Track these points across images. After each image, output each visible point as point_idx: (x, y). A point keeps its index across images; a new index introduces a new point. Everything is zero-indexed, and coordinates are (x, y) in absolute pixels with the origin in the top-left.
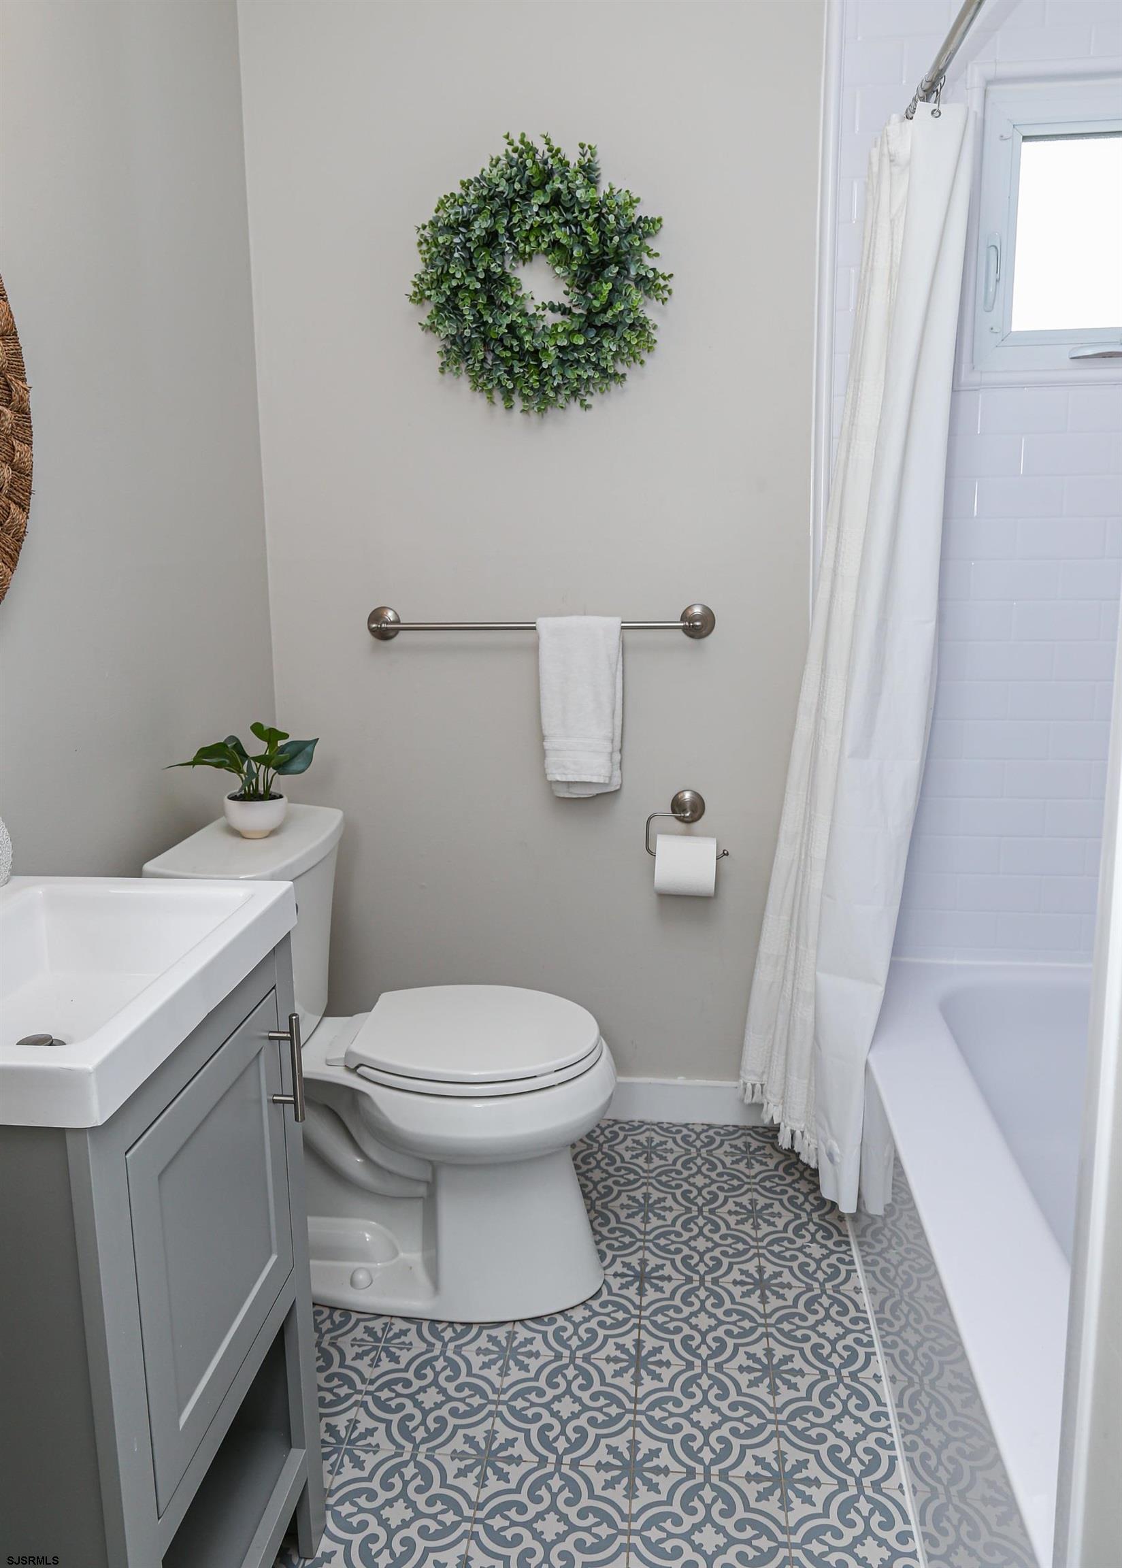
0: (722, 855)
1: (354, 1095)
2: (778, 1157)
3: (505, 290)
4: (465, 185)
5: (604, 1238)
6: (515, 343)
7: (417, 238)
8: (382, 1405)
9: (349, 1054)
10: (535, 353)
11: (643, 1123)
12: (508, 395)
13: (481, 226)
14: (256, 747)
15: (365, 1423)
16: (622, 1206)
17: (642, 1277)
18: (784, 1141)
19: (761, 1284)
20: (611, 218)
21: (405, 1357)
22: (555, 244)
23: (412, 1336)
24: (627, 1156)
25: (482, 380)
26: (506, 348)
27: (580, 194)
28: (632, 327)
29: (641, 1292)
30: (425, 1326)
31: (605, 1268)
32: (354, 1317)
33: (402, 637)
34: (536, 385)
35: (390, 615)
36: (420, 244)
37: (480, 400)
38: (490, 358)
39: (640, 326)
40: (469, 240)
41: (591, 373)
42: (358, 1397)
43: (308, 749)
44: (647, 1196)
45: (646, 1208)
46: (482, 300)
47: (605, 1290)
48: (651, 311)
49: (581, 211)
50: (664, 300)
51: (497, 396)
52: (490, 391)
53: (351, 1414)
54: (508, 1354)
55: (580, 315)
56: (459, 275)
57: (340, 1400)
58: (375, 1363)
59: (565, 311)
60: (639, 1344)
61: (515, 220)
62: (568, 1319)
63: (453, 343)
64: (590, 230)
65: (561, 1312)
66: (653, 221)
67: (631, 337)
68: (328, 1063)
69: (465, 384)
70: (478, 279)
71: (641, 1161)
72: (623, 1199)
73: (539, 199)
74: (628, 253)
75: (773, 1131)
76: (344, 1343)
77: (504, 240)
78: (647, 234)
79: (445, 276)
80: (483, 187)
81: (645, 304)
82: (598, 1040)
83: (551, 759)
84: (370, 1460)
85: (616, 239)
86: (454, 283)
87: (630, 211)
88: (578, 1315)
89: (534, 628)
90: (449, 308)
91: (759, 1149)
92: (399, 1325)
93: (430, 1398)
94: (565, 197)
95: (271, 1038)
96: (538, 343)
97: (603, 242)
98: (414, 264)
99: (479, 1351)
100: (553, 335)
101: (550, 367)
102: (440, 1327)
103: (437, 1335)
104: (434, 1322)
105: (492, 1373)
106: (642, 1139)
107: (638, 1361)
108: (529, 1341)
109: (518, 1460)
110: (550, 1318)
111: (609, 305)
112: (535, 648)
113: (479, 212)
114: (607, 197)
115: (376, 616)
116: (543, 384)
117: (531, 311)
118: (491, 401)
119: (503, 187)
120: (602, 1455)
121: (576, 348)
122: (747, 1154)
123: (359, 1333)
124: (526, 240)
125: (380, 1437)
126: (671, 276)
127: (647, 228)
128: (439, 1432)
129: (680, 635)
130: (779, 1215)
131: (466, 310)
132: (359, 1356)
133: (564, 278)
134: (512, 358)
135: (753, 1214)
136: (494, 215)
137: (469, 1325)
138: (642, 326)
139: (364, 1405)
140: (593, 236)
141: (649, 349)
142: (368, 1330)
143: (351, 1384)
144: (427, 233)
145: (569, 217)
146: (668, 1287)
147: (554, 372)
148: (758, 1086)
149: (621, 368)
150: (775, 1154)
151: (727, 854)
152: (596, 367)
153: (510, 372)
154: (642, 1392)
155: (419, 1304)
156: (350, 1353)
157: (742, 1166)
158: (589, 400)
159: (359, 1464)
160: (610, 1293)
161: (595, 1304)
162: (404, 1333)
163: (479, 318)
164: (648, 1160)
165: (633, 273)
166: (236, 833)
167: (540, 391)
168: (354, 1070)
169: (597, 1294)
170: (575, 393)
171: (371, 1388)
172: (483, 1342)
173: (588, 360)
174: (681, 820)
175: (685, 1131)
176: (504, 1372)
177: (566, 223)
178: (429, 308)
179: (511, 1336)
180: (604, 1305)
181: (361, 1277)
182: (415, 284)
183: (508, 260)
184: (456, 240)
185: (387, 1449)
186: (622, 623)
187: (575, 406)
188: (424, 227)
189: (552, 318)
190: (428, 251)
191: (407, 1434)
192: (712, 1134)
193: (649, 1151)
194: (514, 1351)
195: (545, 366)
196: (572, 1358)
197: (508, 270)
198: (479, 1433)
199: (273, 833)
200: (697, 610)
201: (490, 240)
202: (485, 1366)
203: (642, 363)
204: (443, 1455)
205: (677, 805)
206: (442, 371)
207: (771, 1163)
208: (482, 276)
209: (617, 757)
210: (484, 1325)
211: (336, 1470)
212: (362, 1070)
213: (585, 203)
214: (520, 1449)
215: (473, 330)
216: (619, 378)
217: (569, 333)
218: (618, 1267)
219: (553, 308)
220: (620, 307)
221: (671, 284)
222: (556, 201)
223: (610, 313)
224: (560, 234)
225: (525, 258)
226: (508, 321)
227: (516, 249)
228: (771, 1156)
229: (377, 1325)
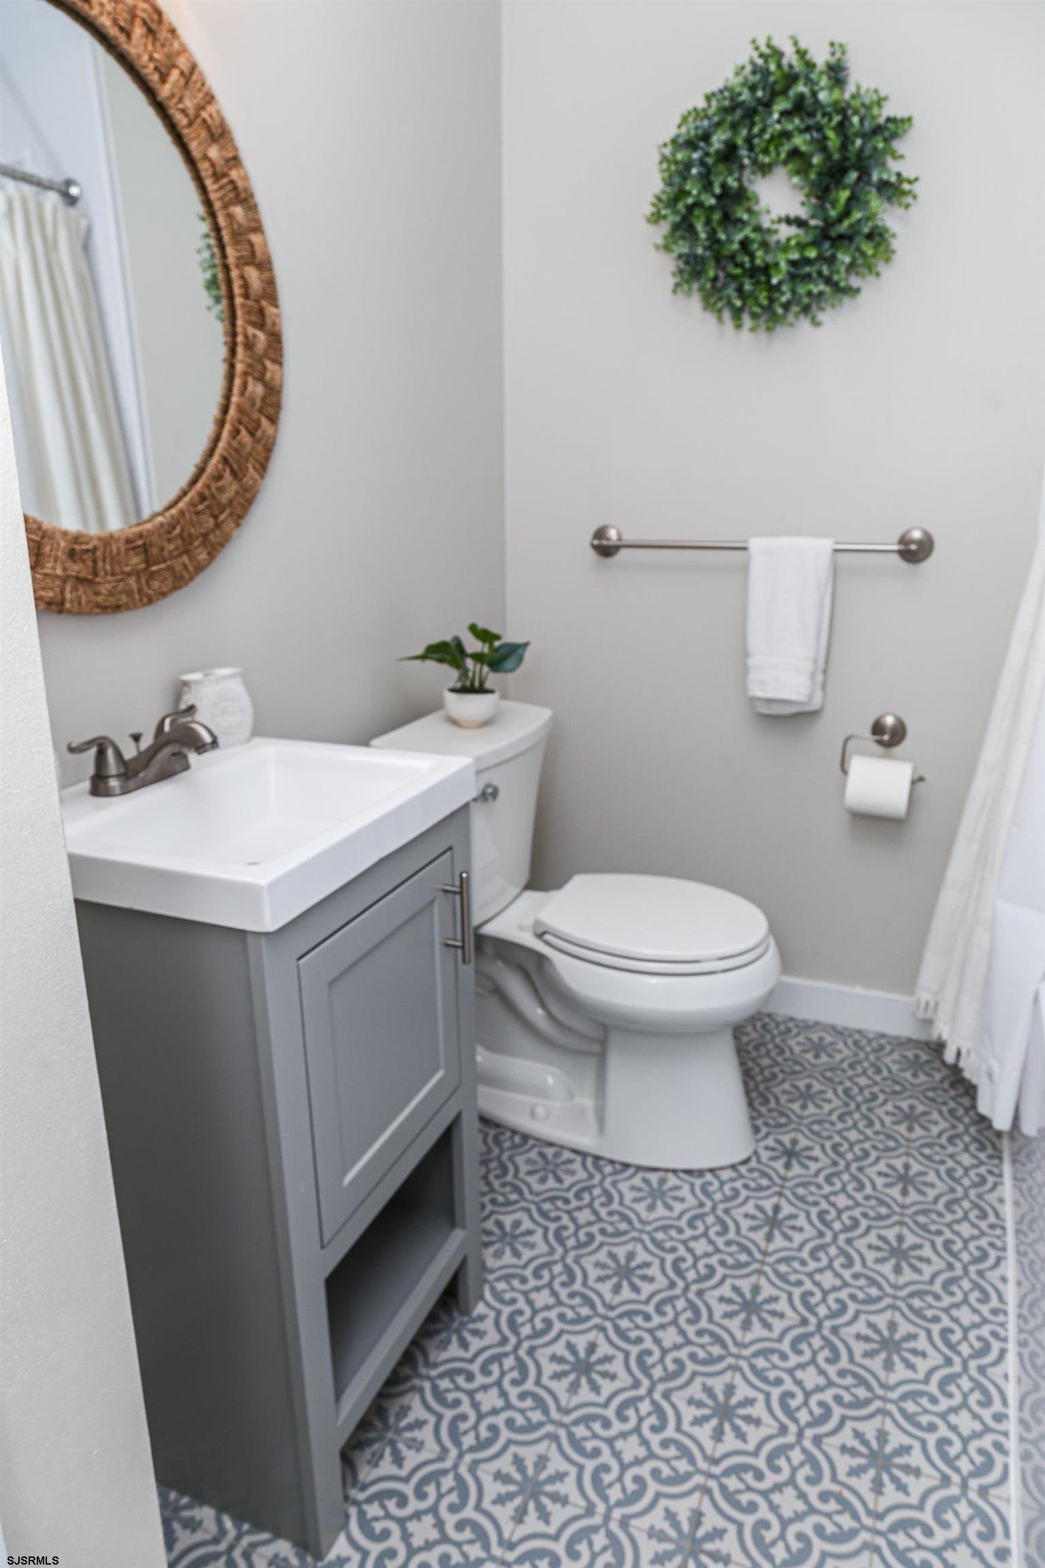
0: (917, 781)
1: (541, 958)
2: (945, 1072)
3: (740, 204)
4: (708, 98)
5: (761, 1115)
6: (746, 259)
7: (657, 158)
8: (544, 1214)
9: (537, 923)
10: (767, 270)
11: (817, 1024)
12: (737, 314)
13: (719, 139)
14: (473, 645)
15: (527, 1224)
16: (784, 1092)
17: (790, 1154)
18: (949, 1057)
19: (905, 1180)
20: (855, 120)
21: (568, 1180)
22: (795, 153)
23: (577, 1166)
24: (797, 1049)
25: (713, 298)
26: (737, 265)
27: (823, 96)
28: (870, 237)
29: (788, 1166)
30: (589, 1161)
31: (758, 1141)
32: (531, 1142)
33: (623, 554)
34: (765, 302)
35: (613, 534)
36: (661, 163)
37: (710, 319)
38: (721, 274)
39: (878, 236)
40: (707, 154)
41: (822, 287)
42: (524, 1204)
43: (520, 651)
44: (809, 1087)
45: (806, 1096)
46: (717, 216)
47: (754, 1159)
48: (890, 217)
49: (824, 115)
50: (907, 206)
51: (727, 315)
52: (720, 311)
53: (517, 1216)
54: (657, 1195)
55: (816, 227)
56: (694, 192)
57: (508, 1203)
58: (543, 1180)
59: (800, 223)
60: (777, 1209)
61: (756, 130)
62: (716, 1176)
63: (687, 263)
64: (831, 134)
65: (712, 1170)
66: (903, 121)
67: (868, 249)
68: (521, 928)
69: (696, 302)
70: (714, 195)
71: (810, 1056)
72: (786, 1086)
73: (781, 105)
74: (871, 157)
75: (938, 1047)
76: (520, 1160)
77: (744, 152)
78: (895, 136)
79: (682, 194)
80: (725, 98)
81: (884, 211)
82: (766, 937)
83: (753, 676)
84: (527, 1254)
85: (859, 142)
86: (690, 201)
87: (875, 111)
88: (726, 1175)
89: (745, 549)
90: (684, 227)
91: (928, 1062)
92: (567, 1155)
93: (584, 1216)
94: (809, 101)
95: (446, 891)
96: (769, 259)
97: (844, 147)
98: (654, 184)
99: (633, 1188)
100: (785, 248)
101: (780, 283)
102: (602, 1163)
103: (599, 1169)
104: (597, 1158)
105: (641, 1208)
106: (815, 1037)
107: (773, 1222)
108: (677, 1188)
109: (651, 1280)
110: (700, 1173)
111: (846, 213)
112: (744, 570)
113: (719, 125)
114: (854, 97)
115: (600, 533)
116: (772, 301)
117: (766, 223)
118: (720, 319)
119: (745, 96)
120: (726, 1290)
121: (807, 261)
122: (916, 1065)
123: (533, 1154)
124: (766, 151)
125: (537, 1238)
126: (916, 179)
127: (893, 129)
128: (586, 1244)
129: (896, 560)
130: (936, 1123)
131: (699, 227)
132: (530, 1173)
133: (802, 188)
134: (743, 275)
135: (910, 1118)
136: (734, 127)
137: (626, 1166)
138: (881, 235)
139: (528, 1211)
140: (833, 140)
141: (888, 260)
142: (542, 1155)
143: (520, 1192)
144: (667, 151)
145: (811, 122)
146: (814, 1167)
147: (785, 288)
148: (932, 1005)
149: (855, 282)
150: (943, 1068)
151: (921, 779)
152: (828, 281)
153: (740, 290)
154: (771, 1247)
155: (586, 1140)
156: (524, 1169)
157: (908, 1075)
158: (821, 316)
159: (517, 1254)
160: (759, 1161)
161: (743, 1169)
162: (570, 1161)
163: (712, 235)
164: (817, 1056)
165: (875, 177)
166: (454, 722)
167: (769, 308)
168: (540, 935)
169: (746, 1161)
170: (806, 309)
171: (537, 1199)
172: (637, 1181)
173: (820, 274)
174: (880, 742)
175: (857, 1036)
176: (651, 1208)
177: (808, 129)
178: (665, 228)
179: (662, 1181)
180: (751, 1170)
181: (540, 1111)
182: (654, 205)
183: (747, 173)
184: (696, 156)
185: (542, 1248)
186: (837, 543)
187: (804, 323)
188: (665, 145)
189: (785, 232)
190: (668, 169)
191: (560, 1240)
192: (883, 1043)
193: (819, 1048)
194: (663, 1195)
195: (775, 281)
196: (714, 1208)
197: (746, 184)
198: (621, 1252)
199: (486, 723)
200: (917, 535)
201: (729, 154)
202: (636, 1200)
203: (878, 274)
204: (588, 1263)
205: (878, 729)
206: (674, 291)
207: (938, 1076)
208: (718, 191)
209: (820, 677)
210: (640, 1168)
211: (498, 1255)
212: (547, 937)
213: (829, 105)
214: (654, 1271)
215: (705, 249)
216: (852, 292)
217: (801, 246)
218: (770, 1142)
219: (789, 221)
220: (857, 215)
221: (916, 188)
222: (799, 107)
223: (846, 224)
224: (799, 141)
225: (765, 170)
226: (739, 237)
227: (755, 162)
228: (938, 1070)
229: (550, 1152)
